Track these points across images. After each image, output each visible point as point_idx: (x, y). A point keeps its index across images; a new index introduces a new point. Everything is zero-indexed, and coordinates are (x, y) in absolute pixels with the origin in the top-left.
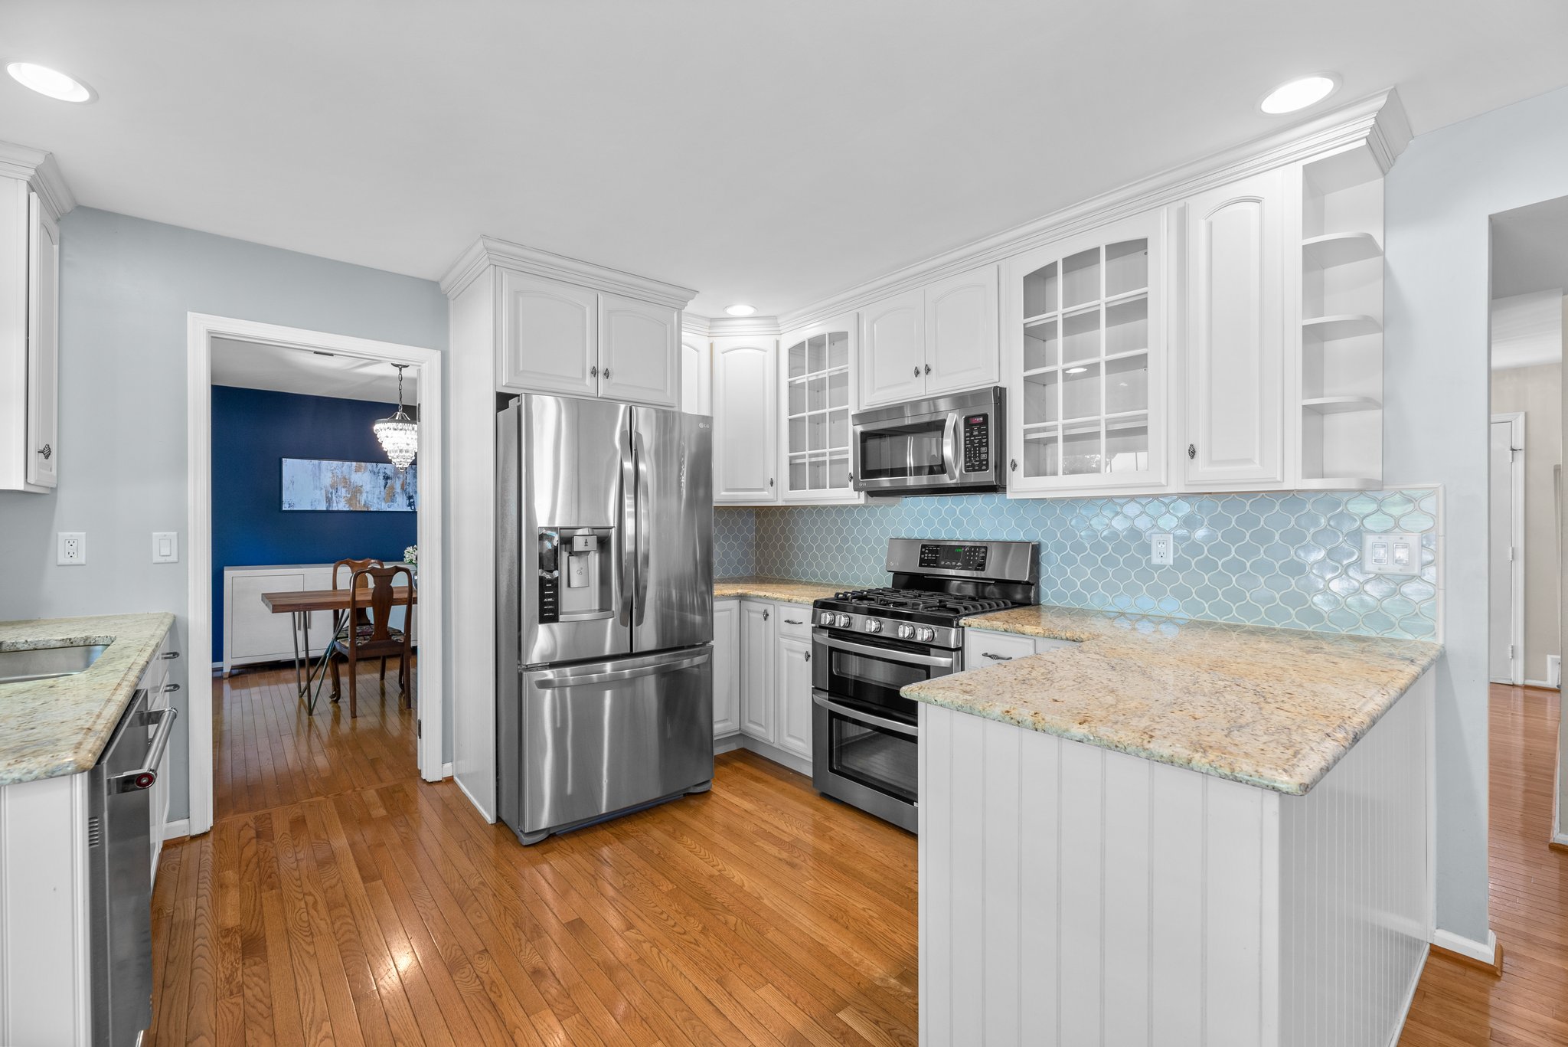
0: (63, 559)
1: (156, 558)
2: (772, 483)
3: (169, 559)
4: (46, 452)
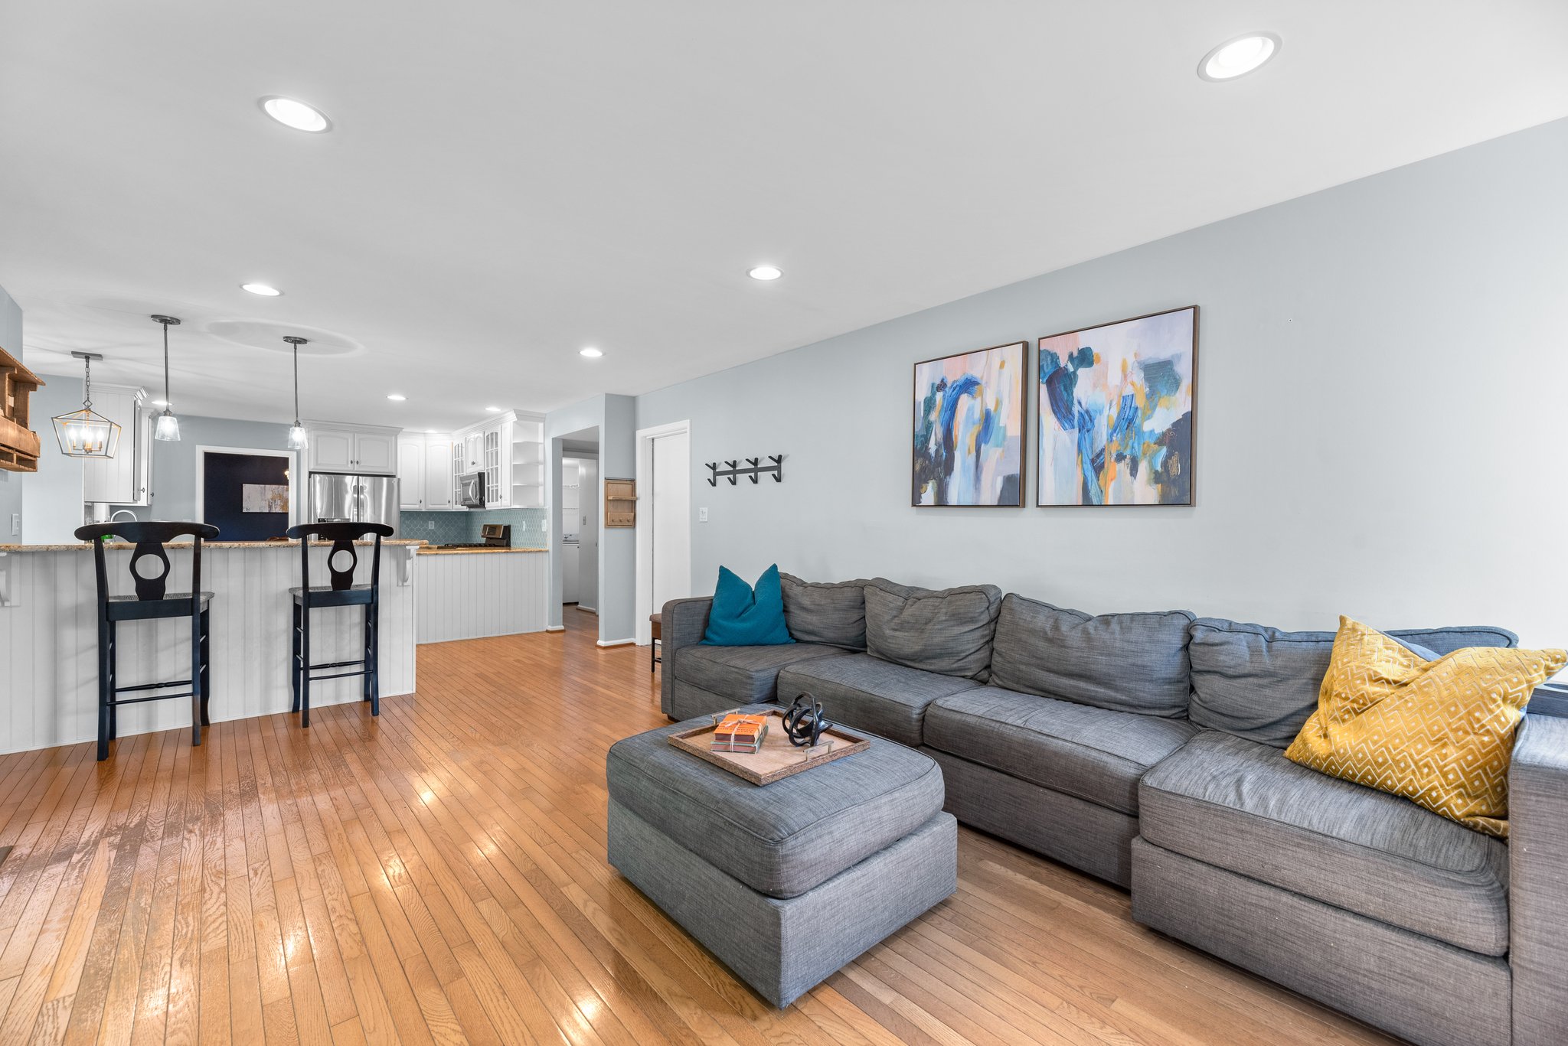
2: (449, 502)
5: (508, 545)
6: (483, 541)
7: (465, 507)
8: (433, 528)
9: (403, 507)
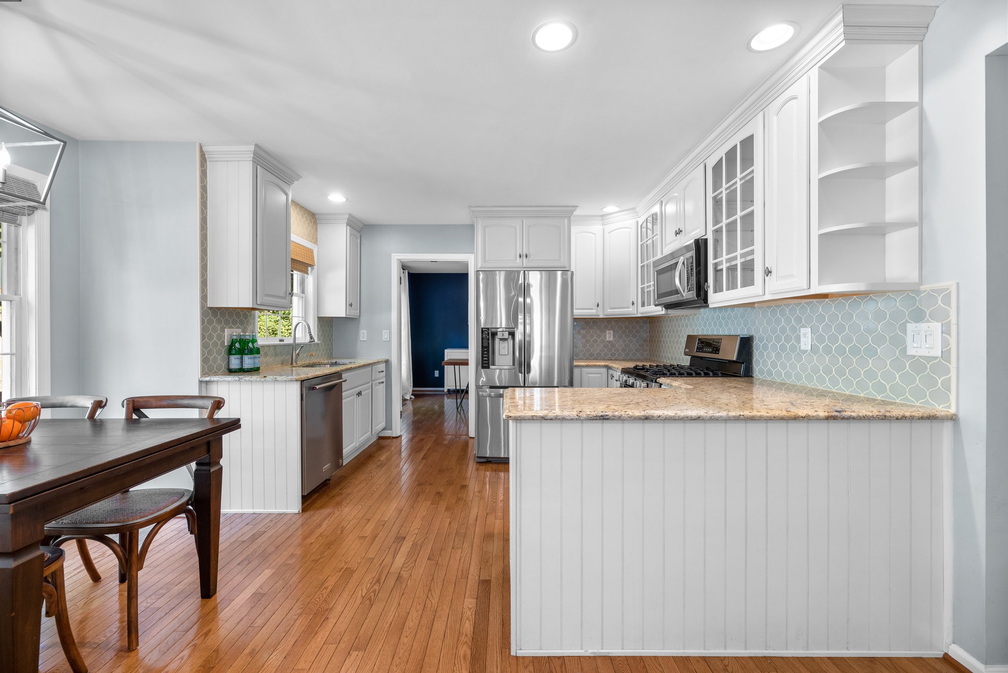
0: (361, 339)
1: (384, 340)
2: (633, 304)
3: (387, 340)
4: (351, 305)
5: (748, 374)
6: (686, 361)
7: (659, 308)
8: (611, 339)
9: (578, 313)
